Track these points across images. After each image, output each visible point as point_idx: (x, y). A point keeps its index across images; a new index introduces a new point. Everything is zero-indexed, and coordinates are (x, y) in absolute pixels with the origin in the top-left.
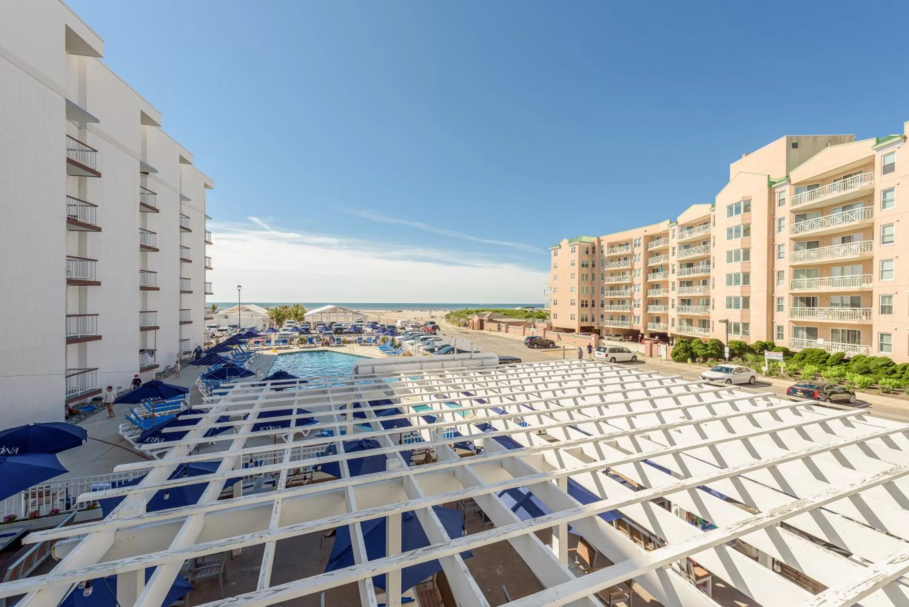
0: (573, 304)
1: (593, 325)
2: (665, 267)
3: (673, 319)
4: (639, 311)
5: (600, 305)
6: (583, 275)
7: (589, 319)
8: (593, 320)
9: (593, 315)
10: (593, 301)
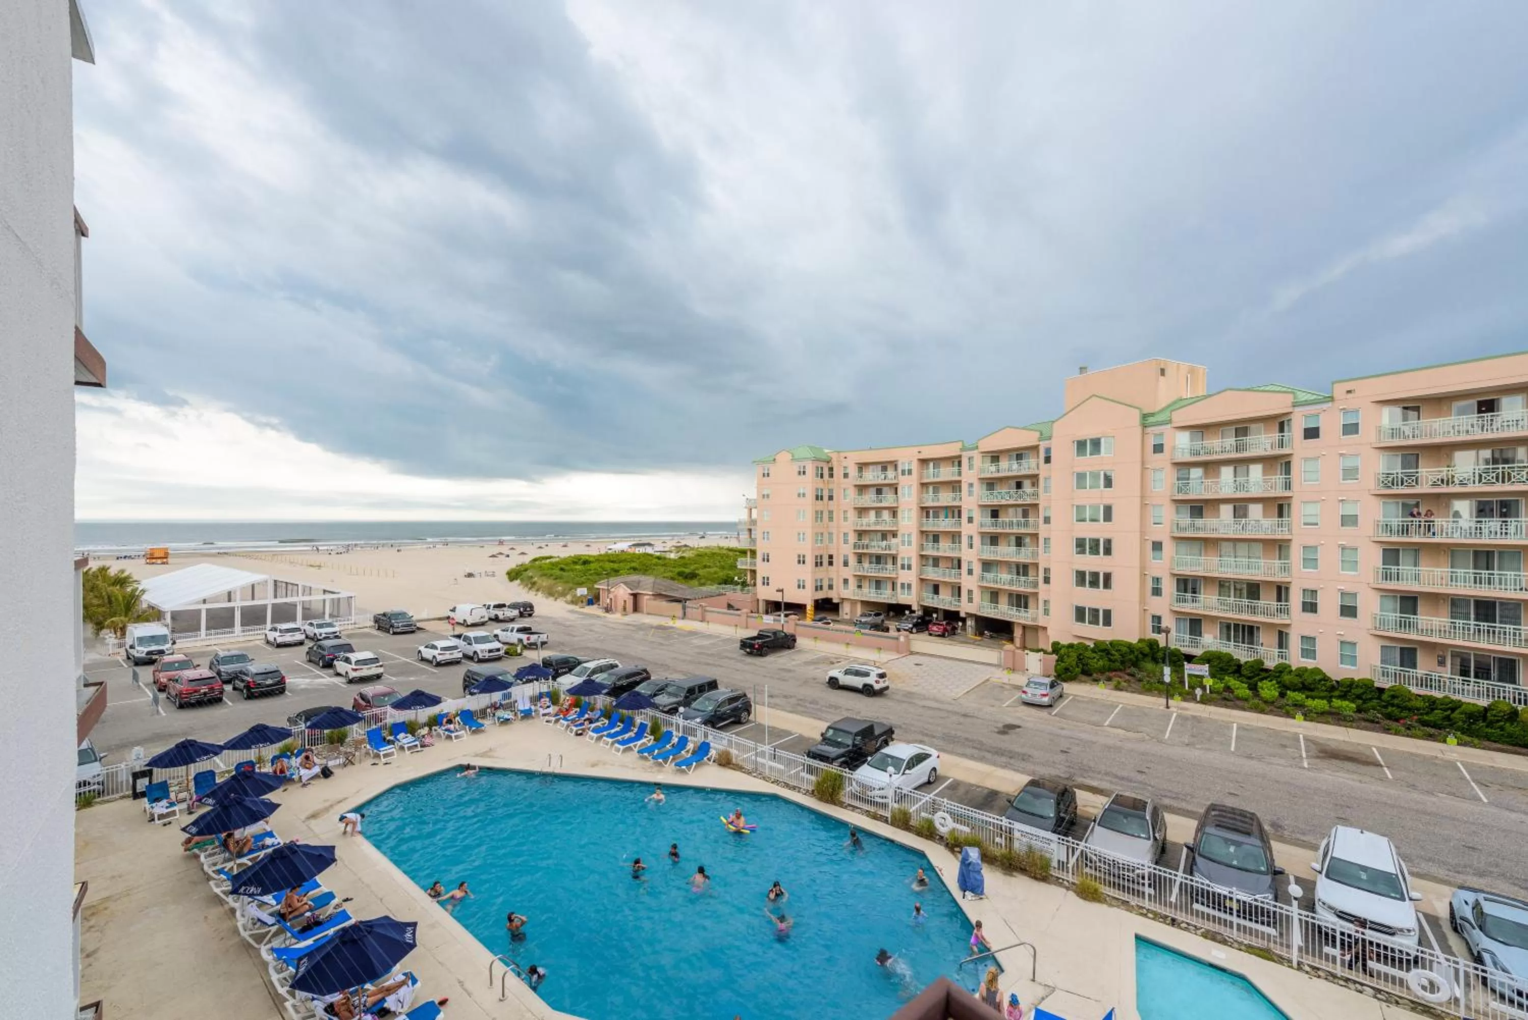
0: (801, 561)
1: (830, 596)
2: (955, 512)
3: (970, 592)
4: (909, 577)
5: (842, 564)
6: (817, 512)
7: (825, 587)
8: (831, 587)
9: (831, 580)
10: (831, 557)
